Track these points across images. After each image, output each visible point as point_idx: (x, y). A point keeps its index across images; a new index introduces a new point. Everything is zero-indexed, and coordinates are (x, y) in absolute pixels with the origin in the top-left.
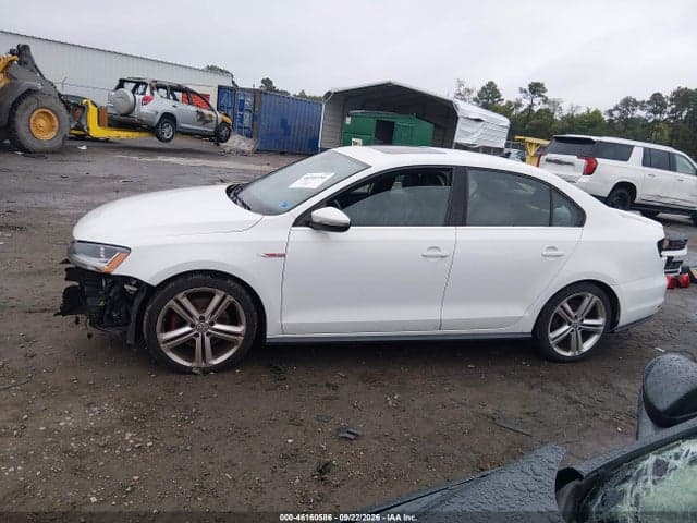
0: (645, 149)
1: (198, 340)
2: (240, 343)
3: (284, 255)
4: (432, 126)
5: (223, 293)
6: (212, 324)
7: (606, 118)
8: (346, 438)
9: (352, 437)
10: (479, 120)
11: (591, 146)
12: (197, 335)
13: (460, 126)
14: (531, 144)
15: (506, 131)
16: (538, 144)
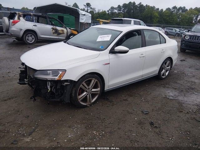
0: (134, 21)
1: (88, 96)
2: (99, 93)
3: (109, 63)
4: (74, 17)
5: (95, 79)
6: (91, 90)
7: (107, 13)
8: (146, 113)
9: (147, 113)
10: (85, 15)
11: (122, 21)
12: (88, 94)
13: (81, 17)
14: (101, 21)
15: (91, 18)
16: (102, 21)
